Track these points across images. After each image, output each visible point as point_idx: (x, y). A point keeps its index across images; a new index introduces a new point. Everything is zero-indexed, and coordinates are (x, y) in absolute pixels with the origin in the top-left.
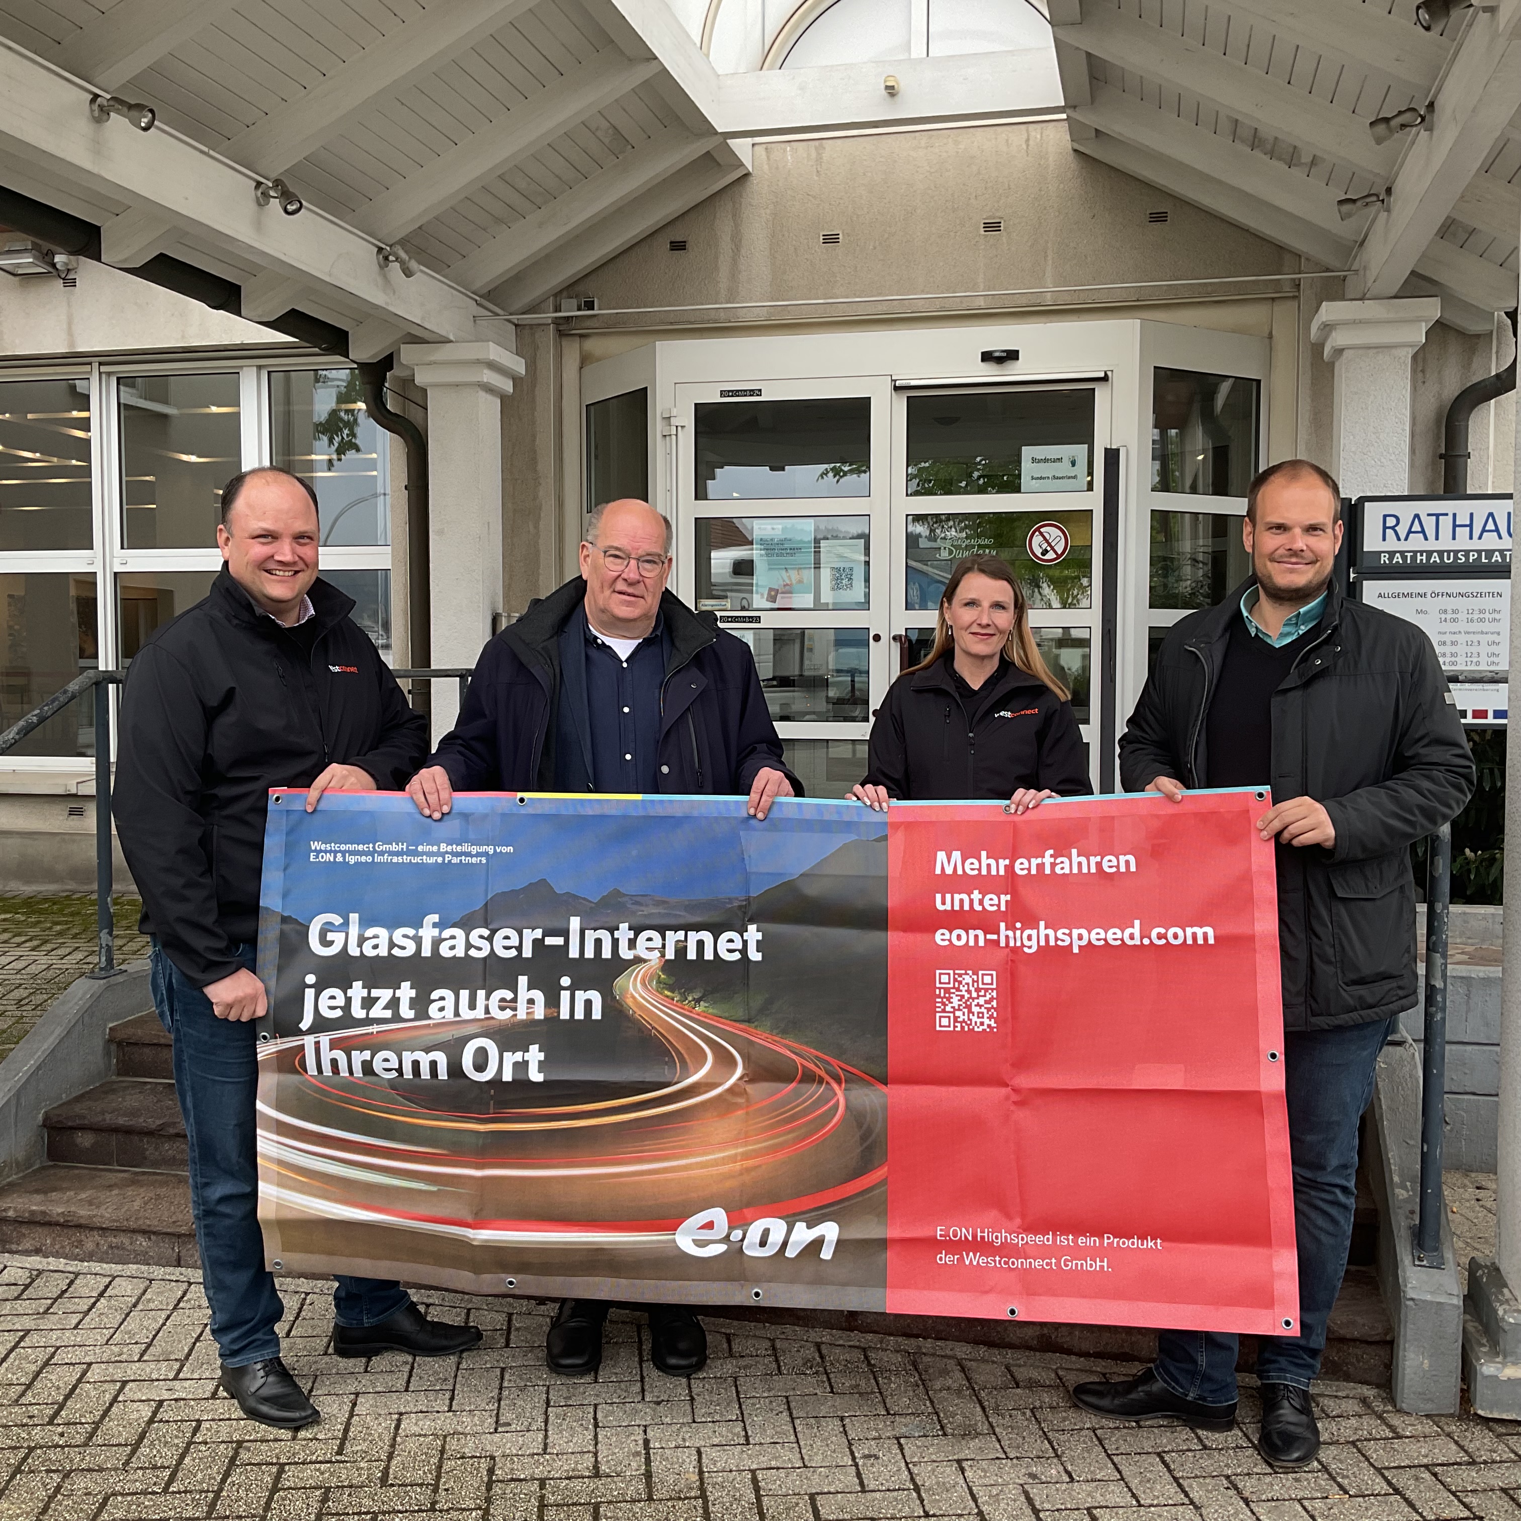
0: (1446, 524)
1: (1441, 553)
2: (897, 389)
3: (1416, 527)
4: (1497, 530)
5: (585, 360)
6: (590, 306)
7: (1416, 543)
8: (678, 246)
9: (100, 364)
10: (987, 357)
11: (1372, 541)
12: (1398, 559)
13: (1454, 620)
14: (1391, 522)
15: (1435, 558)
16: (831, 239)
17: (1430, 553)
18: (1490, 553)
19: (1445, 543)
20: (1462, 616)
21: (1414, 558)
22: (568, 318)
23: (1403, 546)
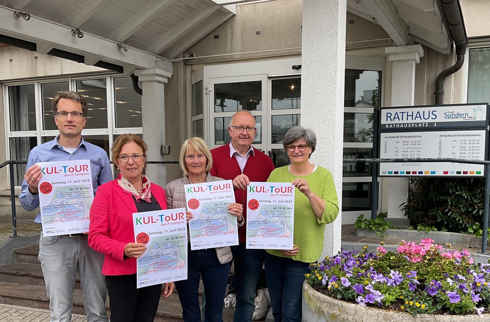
0: (405, 115)
1: (403, 124)
2: (269, 78)
3: (396, 116)
4: (420, 117)
5: (192, 72)
6: (192, 56)
7: (396, 121)
8: (216, 37)
9: (71, 77)
10: (294, 67)
11: (383, 121)
12: (391, 126)
13: (407, 144)
14: (389, 115)
15: (402, 126)
16: (258, 33)
17: (400, 124)
18: (418, 124)
19: (405, 121)
20: (409, 143)
21: (396, 126)
22: (187, 60)
23: (392, 122)
